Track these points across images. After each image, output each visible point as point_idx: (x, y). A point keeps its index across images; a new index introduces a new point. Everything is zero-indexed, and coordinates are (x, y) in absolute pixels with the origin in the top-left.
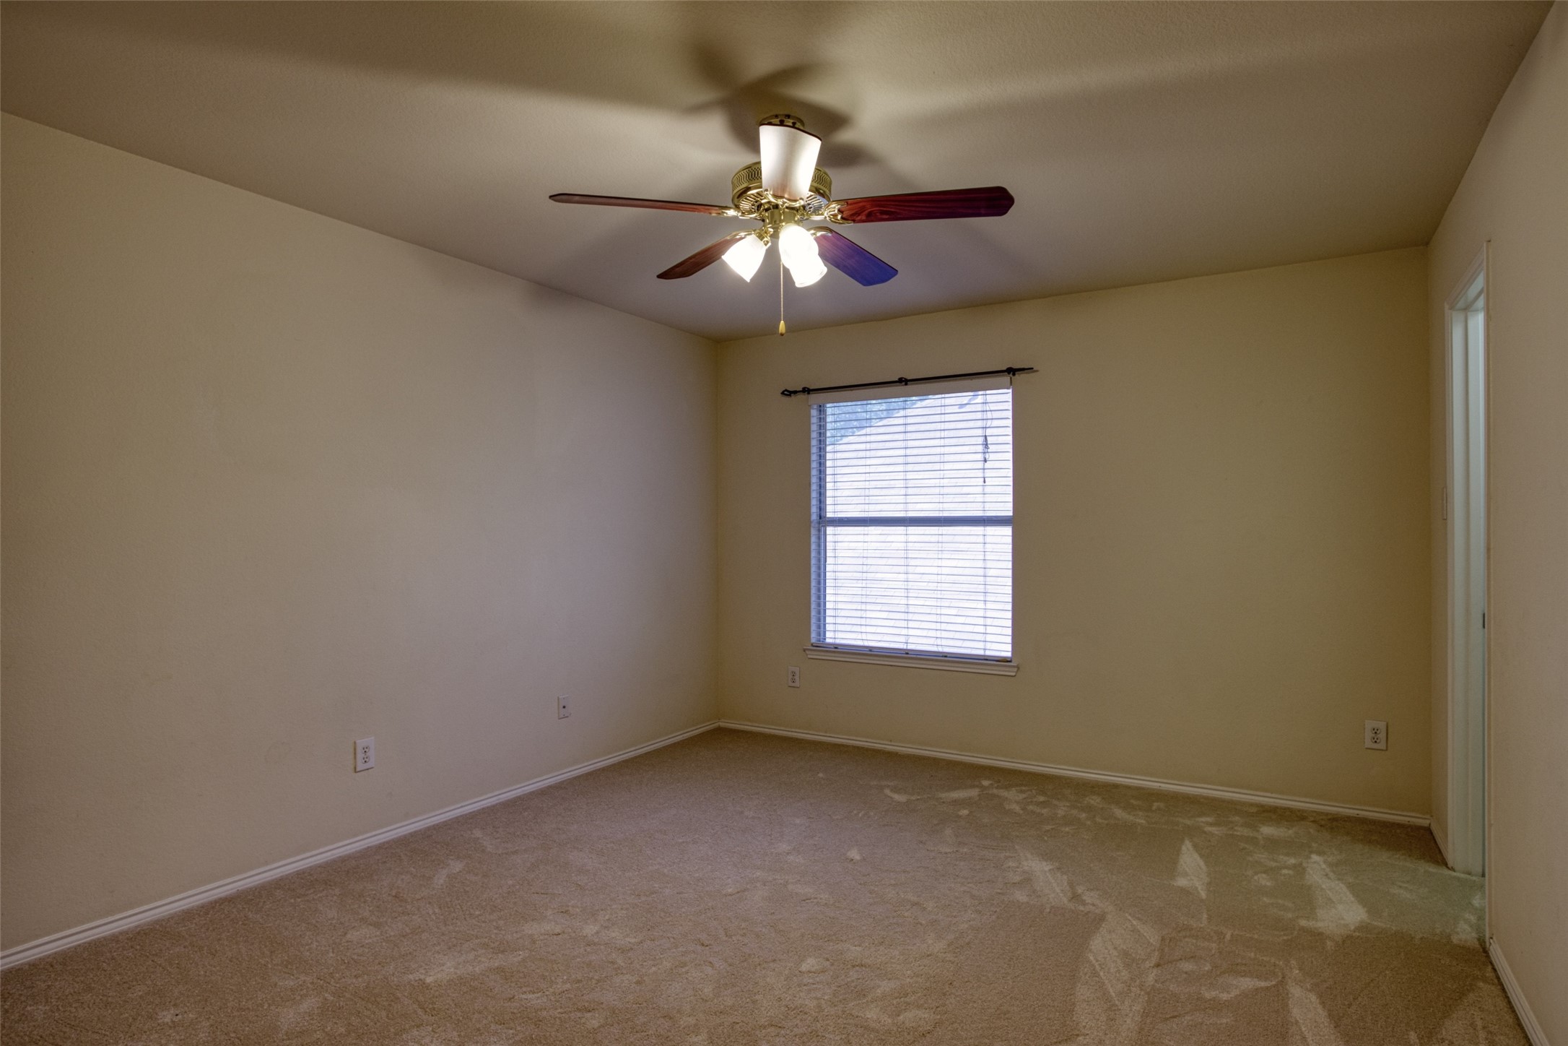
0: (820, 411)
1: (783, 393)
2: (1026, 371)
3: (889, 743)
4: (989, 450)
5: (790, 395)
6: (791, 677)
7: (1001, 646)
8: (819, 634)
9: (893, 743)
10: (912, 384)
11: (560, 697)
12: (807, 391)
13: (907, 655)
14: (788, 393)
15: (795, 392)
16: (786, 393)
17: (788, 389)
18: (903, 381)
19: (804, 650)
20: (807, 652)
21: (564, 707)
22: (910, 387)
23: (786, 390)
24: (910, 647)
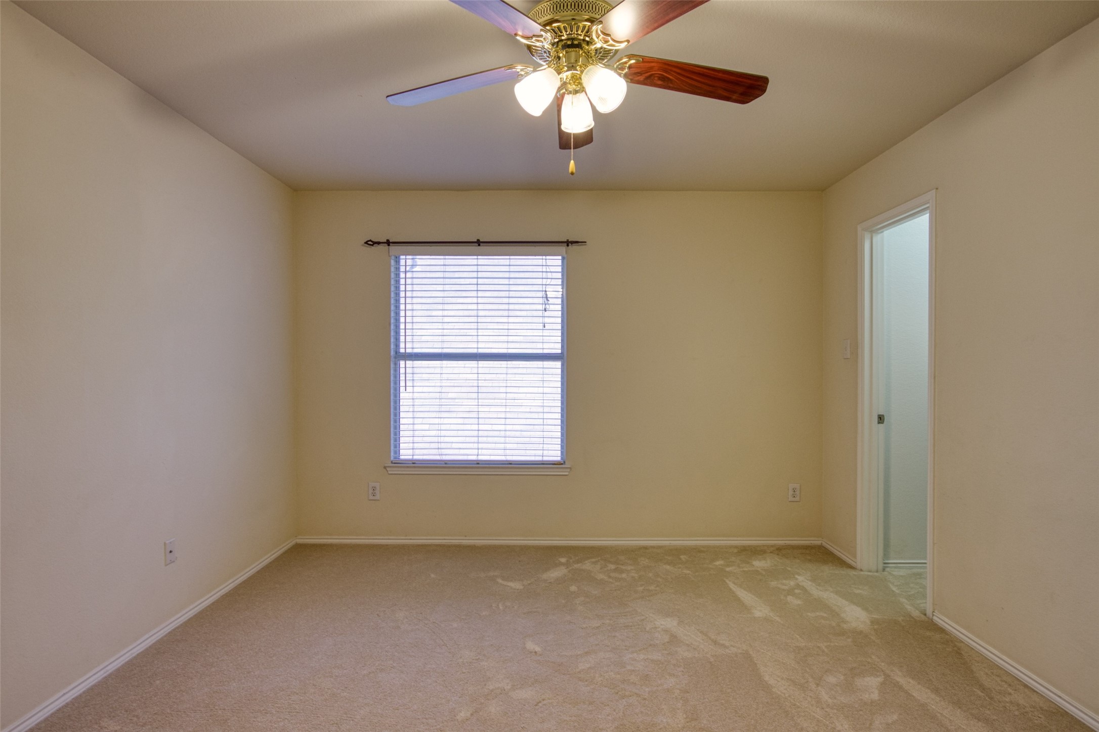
0: (396, 261)
1: (366, 243)
2: (580, 243)
3: (465, 538)
4: (549, 303)
5: (372, 245)
6: (371, 491)
7: (554, 453)
8: (395, 453)
9: (467, 538)
10: (483, 246)
11: (167, 542)
12: (388, 243)
13: (478, 464)
14: (371, 243)
15: (379, 243)
16: (370, 243)
17: (373, 240)
18: (479, 243)
19: (385, 467)
20: (388, 469)
21: (171, 552)
22: (483, 248)
23: (370, 241)
24: (481, 458)
